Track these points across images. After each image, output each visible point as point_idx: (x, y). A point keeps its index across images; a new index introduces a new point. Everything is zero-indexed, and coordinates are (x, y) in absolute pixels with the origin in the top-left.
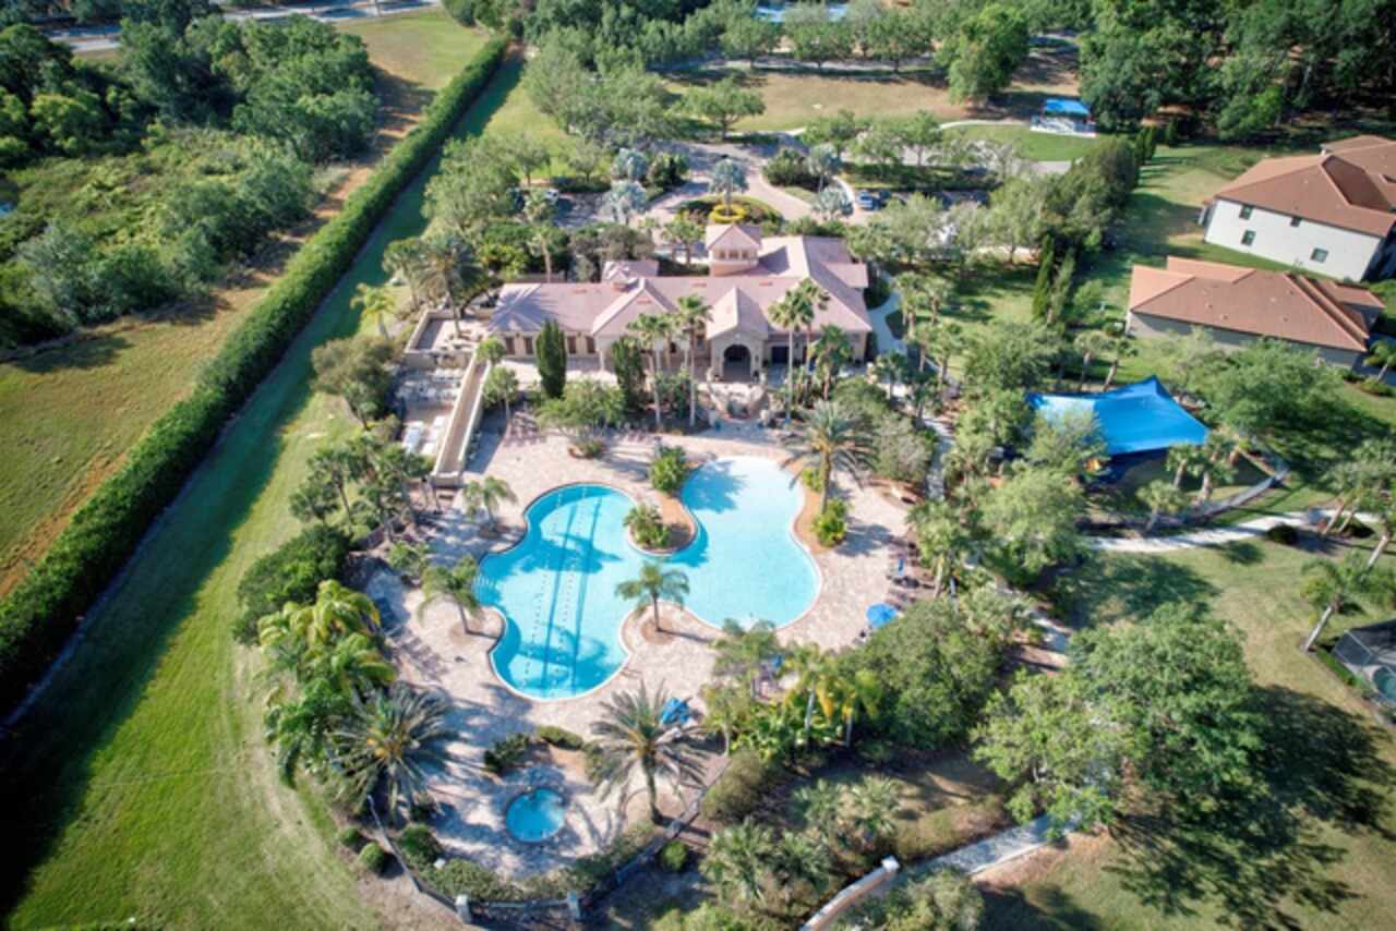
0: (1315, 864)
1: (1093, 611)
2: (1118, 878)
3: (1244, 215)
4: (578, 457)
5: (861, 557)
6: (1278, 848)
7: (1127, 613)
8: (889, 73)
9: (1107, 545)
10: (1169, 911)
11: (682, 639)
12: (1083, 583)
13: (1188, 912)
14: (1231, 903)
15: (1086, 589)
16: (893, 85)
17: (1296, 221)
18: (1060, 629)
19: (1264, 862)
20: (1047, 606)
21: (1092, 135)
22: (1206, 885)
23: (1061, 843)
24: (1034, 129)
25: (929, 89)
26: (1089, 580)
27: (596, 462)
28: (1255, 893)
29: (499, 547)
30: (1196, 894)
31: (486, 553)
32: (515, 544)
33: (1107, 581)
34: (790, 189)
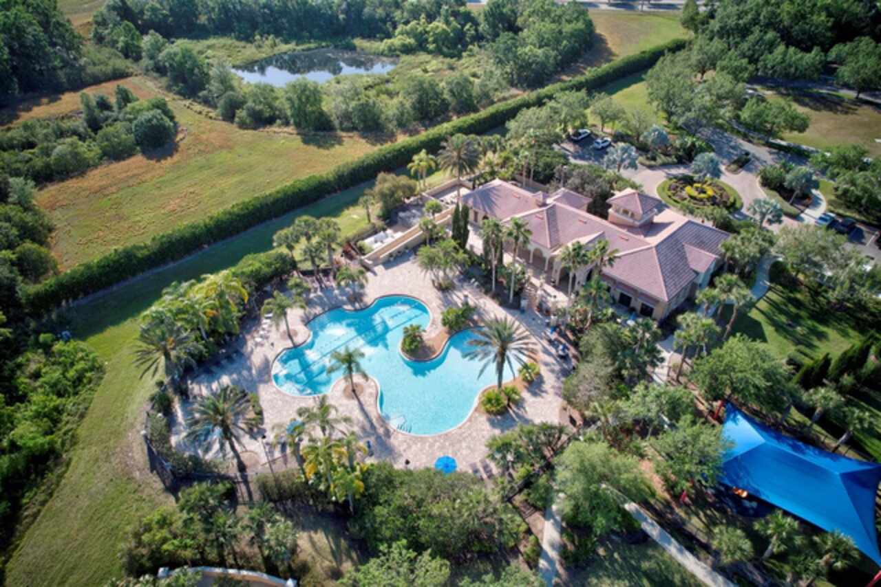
1: (598, 577)
9: (673, 549)
11: (356, 403)
12: (616, 555)
15: (613, 561)
18: (558, 566)
20: (570, 547)
26: (624, 558)
27: (440, 294)
29: (348, 307)
31: (340, 307)
32: (356, 310)
33: (637, 569)
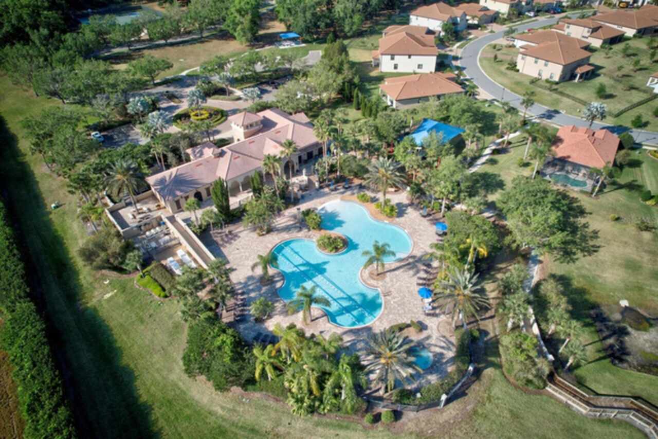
0: (586, 230)
2: (558, 262)
3: (392, 59)
4: (263, 235)
5: (405, 215)
6: (577, 231)
7: (487, 192)
8: (199, 38)
10: (574, 262)
11: (388, 273)
13: (577, 259)
14: (582, 251)
16: (206, 43)
17: (410, 56)
19: (578, 236)
21: (304, 45)
22: (574, 250)
23: (540, 262)
24: (281, 47)
25: (223, 41)
27: (274, 233)
28: (583, 244)
30: (574, 254)
31: (276, 290)
32: (283, 280)
34: (213, 97)
